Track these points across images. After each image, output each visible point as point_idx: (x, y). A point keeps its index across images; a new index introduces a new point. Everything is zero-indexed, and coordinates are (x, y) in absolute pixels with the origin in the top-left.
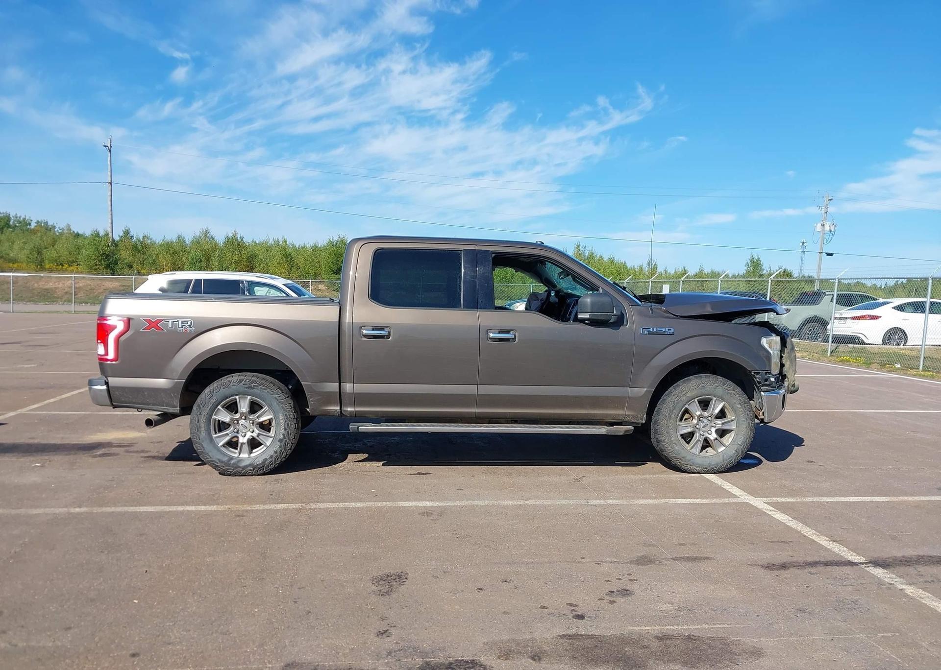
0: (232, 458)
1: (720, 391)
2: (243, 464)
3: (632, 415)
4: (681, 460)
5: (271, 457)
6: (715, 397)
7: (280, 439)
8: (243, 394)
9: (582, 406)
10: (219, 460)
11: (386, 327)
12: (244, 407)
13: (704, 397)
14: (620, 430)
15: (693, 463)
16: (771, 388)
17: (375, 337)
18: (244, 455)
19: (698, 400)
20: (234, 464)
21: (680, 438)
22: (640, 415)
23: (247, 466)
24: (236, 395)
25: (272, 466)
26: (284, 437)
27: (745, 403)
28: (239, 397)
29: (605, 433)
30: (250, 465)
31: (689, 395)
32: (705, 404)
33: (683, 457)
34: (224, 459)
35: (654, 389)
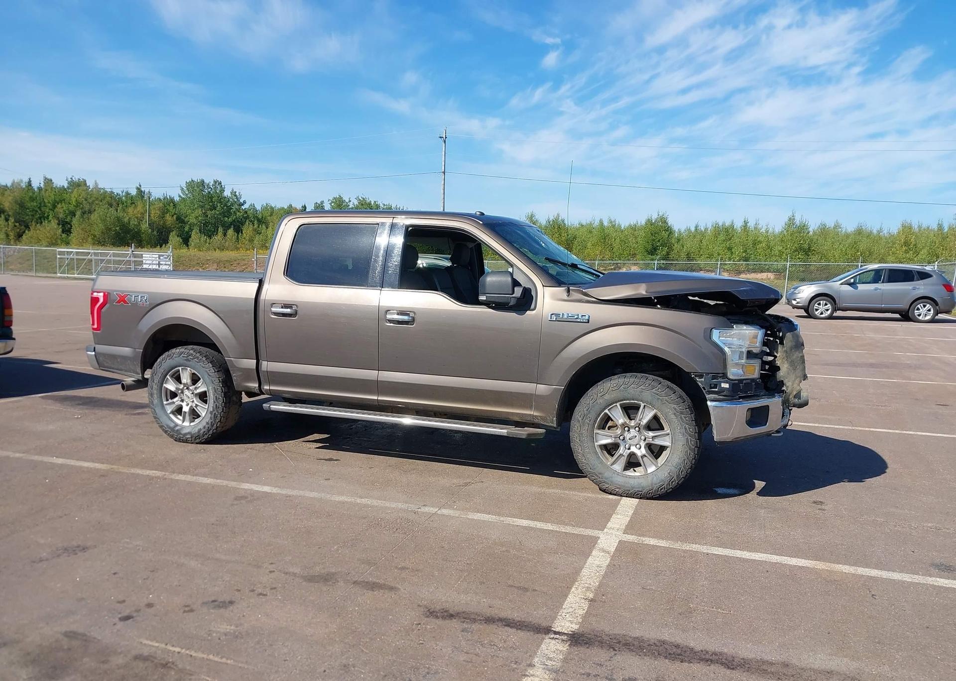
0: (177, 425)
1: (647, 395)
2: (184, 431)
3: (540, 416)
4: (598, 476)
5: (204, 427)
6: (643, 403)
7: (211, 411)
8: (185, 366)
9: (485, 402)
10: (167, 425)
11: (294, 305)
12: (186, 378)
13: (628, 401)
14: (522, 433)
15: (612, 482)
16: (721, 397)
17: (284, 315)
18: (186, 424)
19: (620, 404)
20: (177, 430)
21: (598, 450)
22: (550, 417)
23: (186, 434)
24: (179, 366)
25: (206, 437)
26: (214, 410)
27: (682, 413)
28: (182, 369)
29: (506, 435)
30: (189, 433)
31: (607, 397)
32: (630, 410)
33: (600, 474)
34: (172, 425)
35: (563, 387)
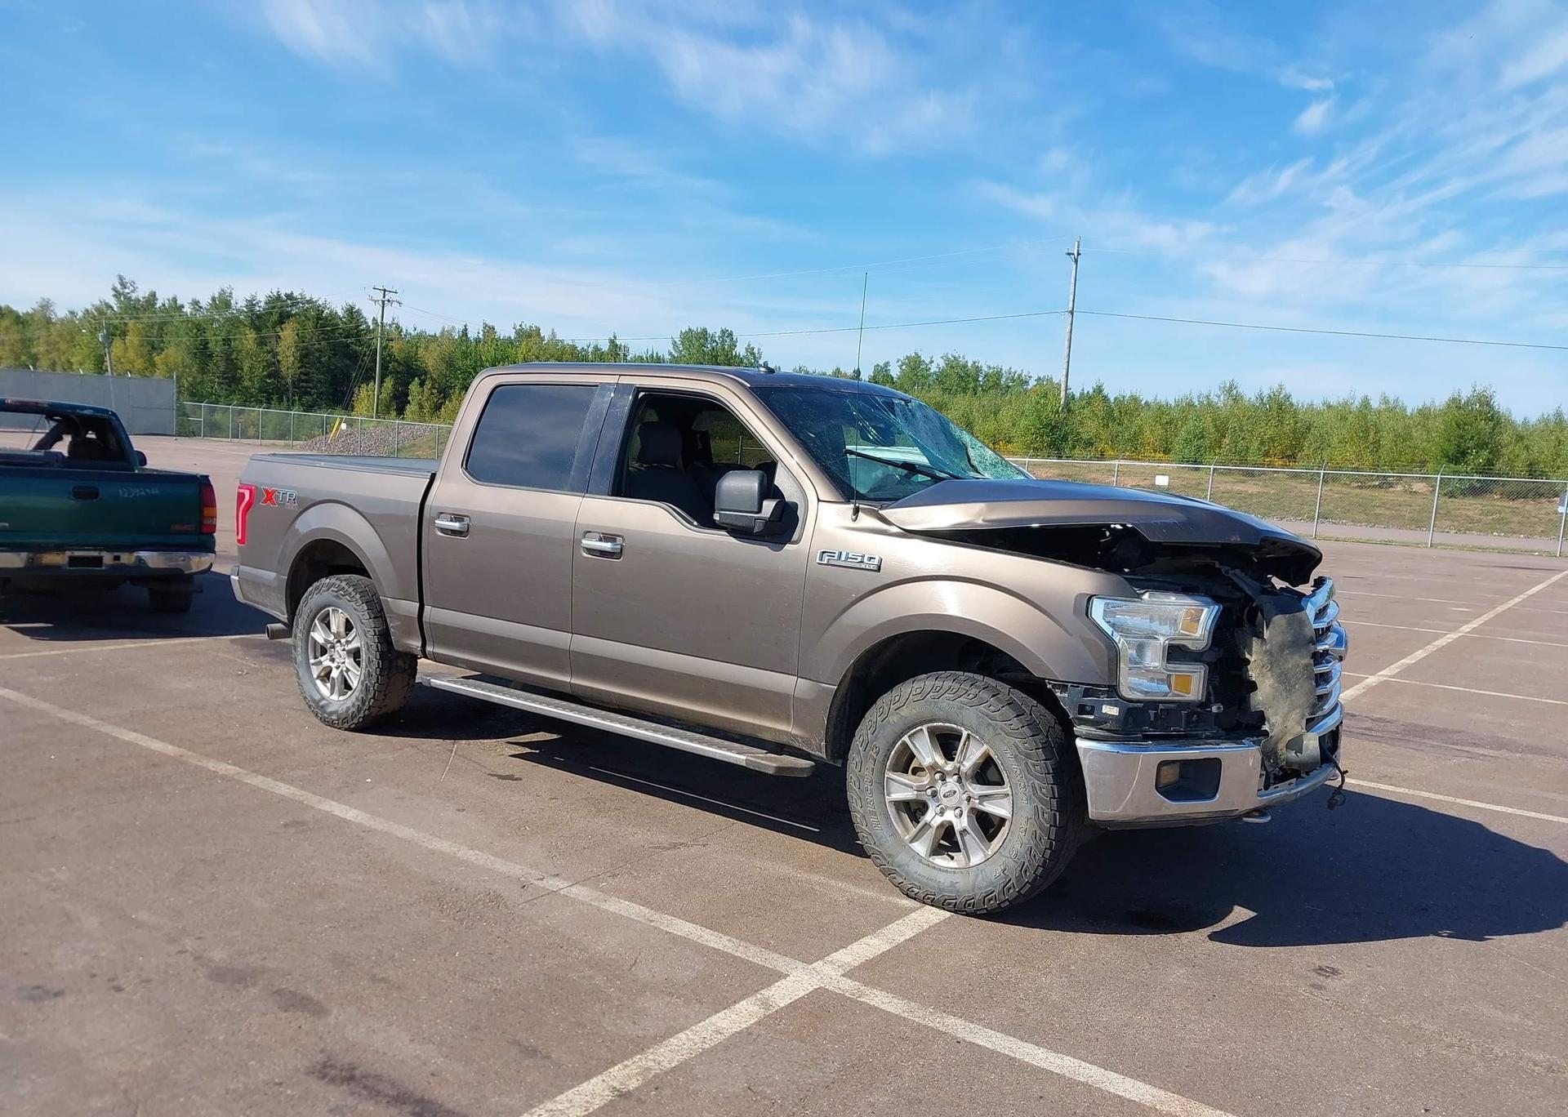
0: (323, 698)
1: (970, 715)
2: (330, 709)
3: (801, 737)
4: (885, 859)
5: (353, 705)
6: (966, 729)
7: (362, 680)
8: (337, 606)
9: (720, 703)
10: (312, 697)
11: (465, 516)
12: (337, 622)
13: (941, 724)
14: (767, 762)
15: (907, 874)
16: (1107, 734)
17: (453, 532)
18: (335, 697)
19: (928, 728)
20: (322, 707)
21: (891, 811)
22: (815, 741)
23: (331, 713)
24: (329, 606)
25: (355, 720)
26: (365, 680)
27: (1028, 756)
28: (333, 610)
29: (744, 764)
30: (335, 712)
31: (904, 712)
32: (947, 743)
33: (890, 855)
34: (317, 697)
35: (836, 687)
